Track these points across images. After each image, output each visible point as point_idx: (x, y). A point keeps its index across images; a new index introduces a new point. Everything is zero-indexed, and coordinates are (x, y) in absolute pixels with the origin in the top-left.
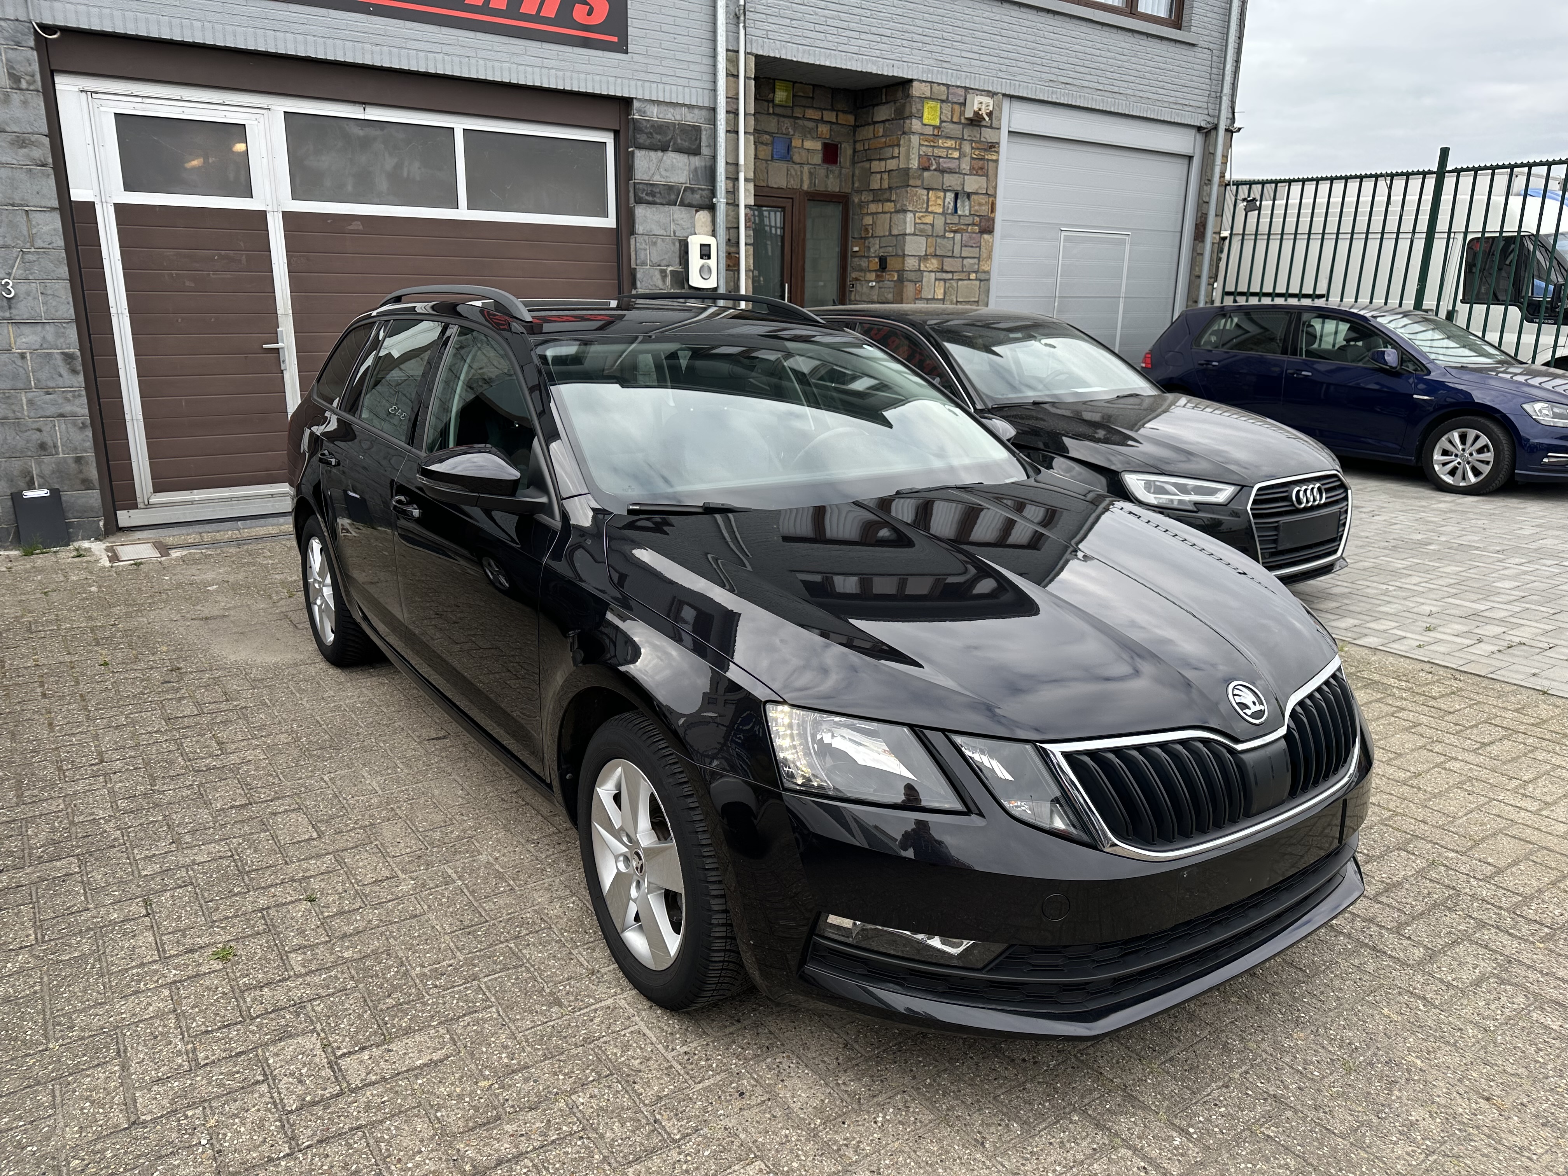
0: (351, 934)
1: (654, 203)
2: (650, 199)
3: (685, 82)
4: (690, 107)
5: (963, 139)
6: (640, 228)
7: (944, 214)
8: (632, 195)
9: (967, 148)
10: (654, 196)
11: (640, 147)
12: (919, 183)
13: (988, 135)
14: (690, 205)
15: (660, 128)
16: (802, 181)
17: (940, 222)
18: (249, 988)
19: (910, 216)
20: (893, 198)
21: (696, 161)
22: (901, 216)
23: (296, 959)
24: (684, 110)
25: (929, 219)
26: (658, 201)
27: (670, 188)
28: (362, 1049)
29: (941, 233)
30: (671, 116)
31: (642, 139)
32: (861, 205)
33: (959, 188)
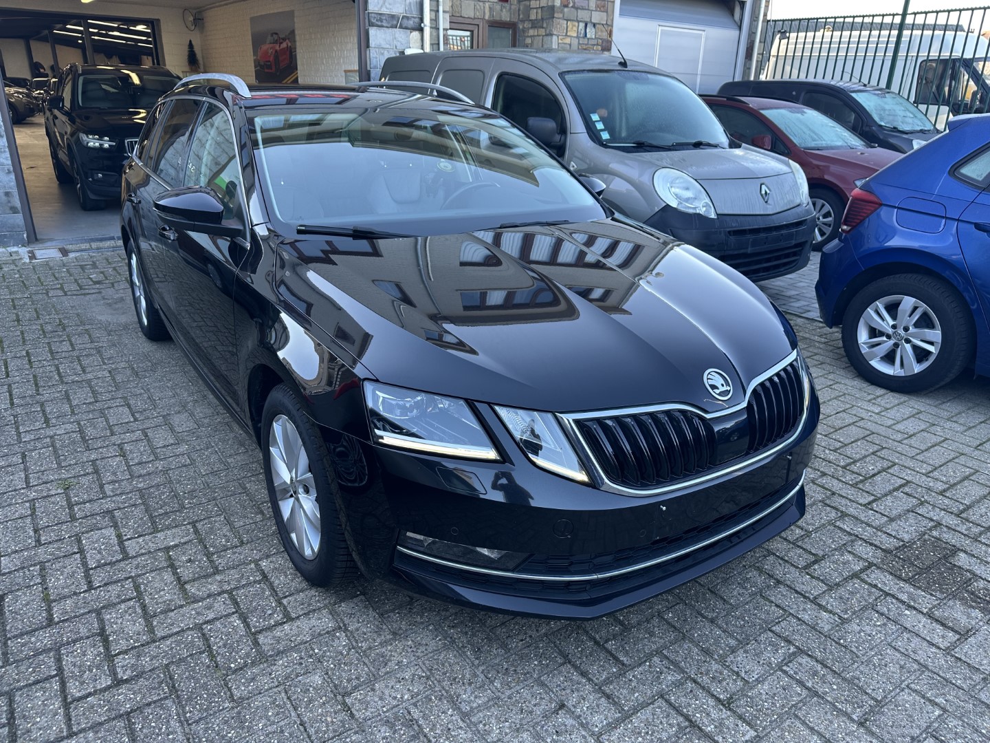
0: (144, 475)
1: (382, 26)
2: (379, 23)
6: (372, 43)
7: (578, 37)
8: (367, 21)
10: (382, 22)
12: (561, 16)
14: (406, 28)
16: (484, 12)
17: (575, 42)
18: (77, 504)
19: (555, 38)
20: (545, 25)
22: (549, 38)
23: (108, 488)
25: (568, 41)
26: (385, 24)
27: (393, 17)
28: (139, 536)
32: (524, 31)
33: (589, 20)
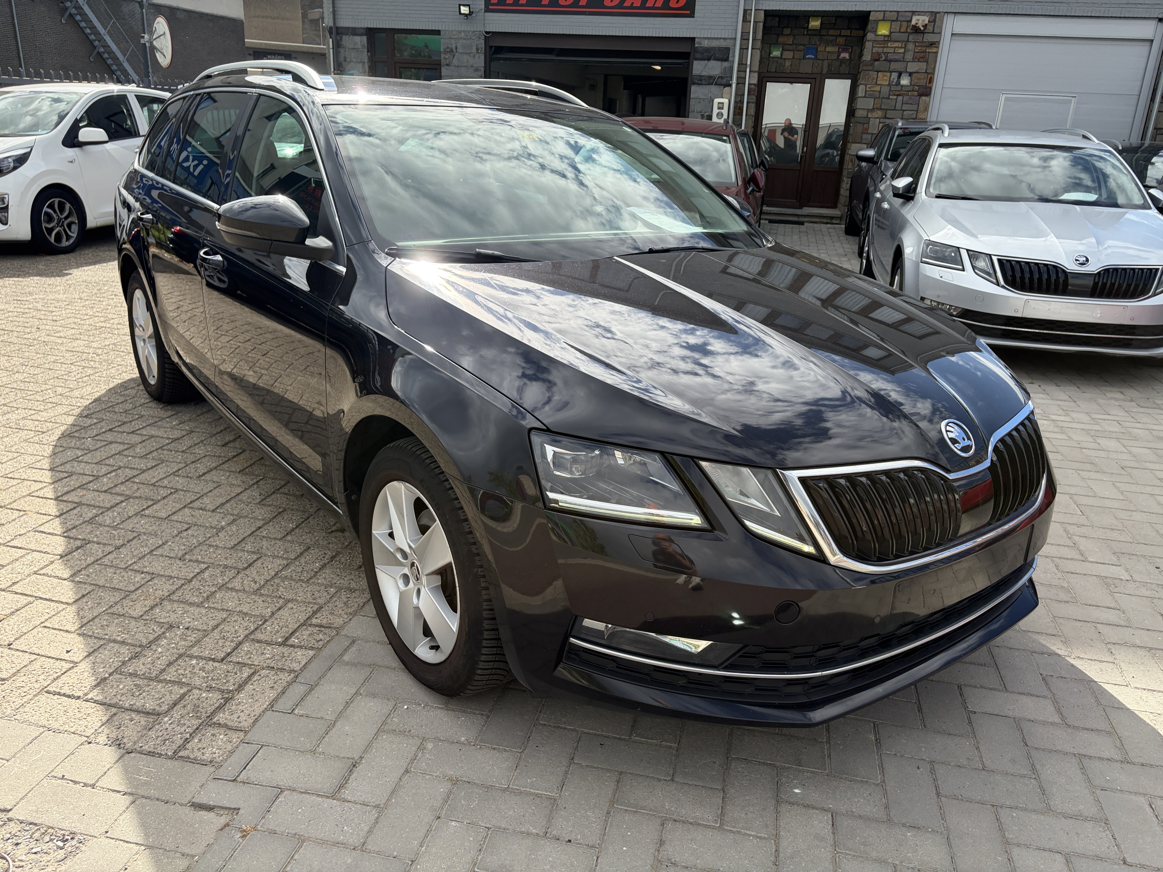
1: (701, 84)
2: (699, 82)
3: (723, 27)
4: (725, 39)
5: (908, 41)
7: (889, 85)
9: (911, 46)
10: (701, 80)
11: (696, 59)
12: (871, 68)
13: (929, 38)
14: (720, 85)
15: (708, 50)
16: (822, 68)
17: (885, 90)
19: (862, 87)
21: (726, 64)
22: (859, 87)
24: (722, 40)
25: (878, 88)
26: (703, 82)
27: (710, 77)
29: (887, 96)
30: (715, 44)
31: (698, 55)
33: (903, 70)
